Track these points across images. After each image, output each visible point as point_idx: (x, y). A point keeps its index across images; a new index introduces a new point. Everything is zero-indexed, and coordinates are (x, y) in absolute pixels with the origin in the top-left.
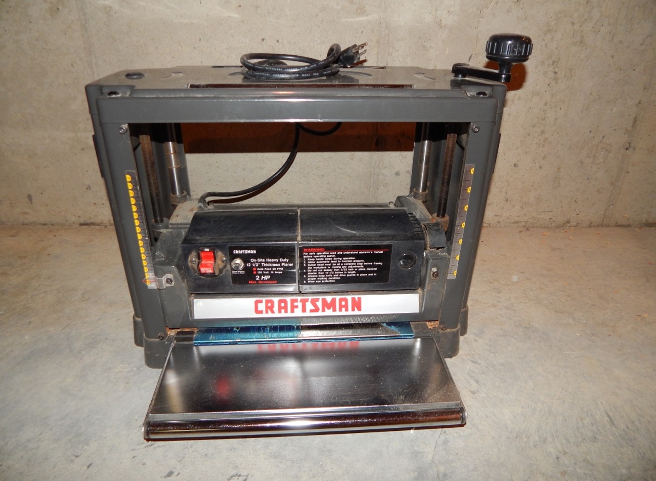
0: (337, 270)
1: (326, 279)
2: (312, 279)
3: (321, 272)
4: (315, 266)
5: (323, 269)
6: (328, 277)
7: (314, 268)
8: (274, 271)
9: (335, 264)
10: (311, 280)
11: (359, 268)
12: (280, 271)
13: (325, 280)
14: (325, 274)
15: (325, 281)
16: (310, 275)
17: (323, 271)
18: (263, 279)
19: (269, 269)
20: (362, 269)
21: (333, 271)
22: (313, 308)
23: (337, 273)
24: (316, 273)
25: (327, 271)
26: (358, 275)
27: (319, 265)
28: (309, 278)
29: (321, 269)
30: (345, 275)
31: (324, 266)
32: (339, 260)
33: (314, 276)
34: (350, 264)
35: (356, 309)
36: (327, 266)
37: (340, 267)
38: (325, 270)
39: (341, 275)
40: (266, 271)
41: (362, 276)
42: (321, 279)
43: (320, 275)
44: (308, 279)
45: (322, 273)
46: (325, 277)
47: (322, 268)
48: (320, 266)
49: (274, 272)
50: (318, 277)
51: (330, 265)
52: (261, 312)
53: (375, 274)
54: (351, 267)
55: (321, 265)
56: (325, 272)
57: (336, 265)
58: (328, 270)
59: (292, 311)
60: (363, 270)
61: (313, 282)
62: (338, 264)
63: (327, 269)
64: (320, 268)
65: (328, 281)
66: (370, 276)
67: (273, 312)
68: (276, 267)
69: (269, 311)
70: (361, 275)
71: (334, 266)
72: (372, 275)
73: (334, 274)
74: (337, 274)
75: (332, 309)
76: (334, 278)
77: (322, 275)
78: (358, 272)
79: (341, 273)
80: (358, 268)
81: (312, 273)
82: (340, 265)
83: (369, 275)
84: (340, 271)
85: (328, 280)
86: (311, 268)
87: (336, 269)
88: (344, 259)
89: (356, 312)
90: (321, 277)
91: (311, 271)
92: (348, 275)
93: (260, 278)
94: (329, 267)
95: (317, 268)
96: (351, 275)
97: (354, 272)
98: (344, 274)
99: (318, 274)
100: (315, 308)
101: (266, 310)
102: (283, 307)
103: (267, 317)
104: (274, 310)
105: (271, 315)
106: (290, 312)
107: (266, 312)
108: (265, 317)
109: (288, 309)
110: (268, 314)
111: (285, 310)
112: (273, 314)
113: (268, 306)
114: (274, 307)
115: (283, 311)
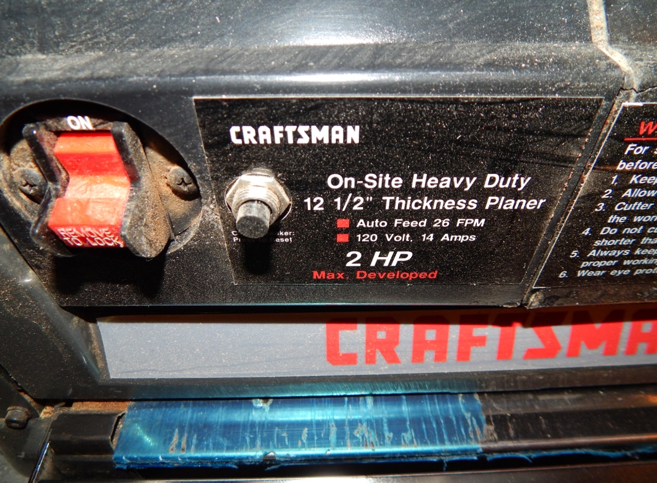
2: (600, 264)
8: (441, 231)
10: (594, 269)
12: (470, 230)
13: (651, 266)
15: (649, 271)
16: (599, 248)
18: (380, 263)
19: (414, 224)
22: (539, 345)
24: (627, 242)
28: (589, 259)
33: (613, 253)
40: (402, 230)
42: (636, 262)
43: (645, 246)
44: (584, 264)
49: (437, 236)
50: (630, 256)
52: (351, 359)
59: (463, 355)
61: (598, 273)
67: (392, 358)
68: (454, 215)
69: (379, 356)
75: (602, 347)
77: (652, 246)
81: (614, 242)
90: (643, 257)
93: (365, 261)
99: (635, 245)
100: (546, 346)
101: (367, 353)
102: (432, 342)
103: (372, 374)
104: (398, 354)
105: (386, 367)
106: (455, 358)
107: (367, 362)
108: (365, 376)
109: (449, 349)
110: (373, 366)
111: (436, 352)
112: (394, 365)
113: (376, 338)
114: (397, 343)
115: (429, 355)
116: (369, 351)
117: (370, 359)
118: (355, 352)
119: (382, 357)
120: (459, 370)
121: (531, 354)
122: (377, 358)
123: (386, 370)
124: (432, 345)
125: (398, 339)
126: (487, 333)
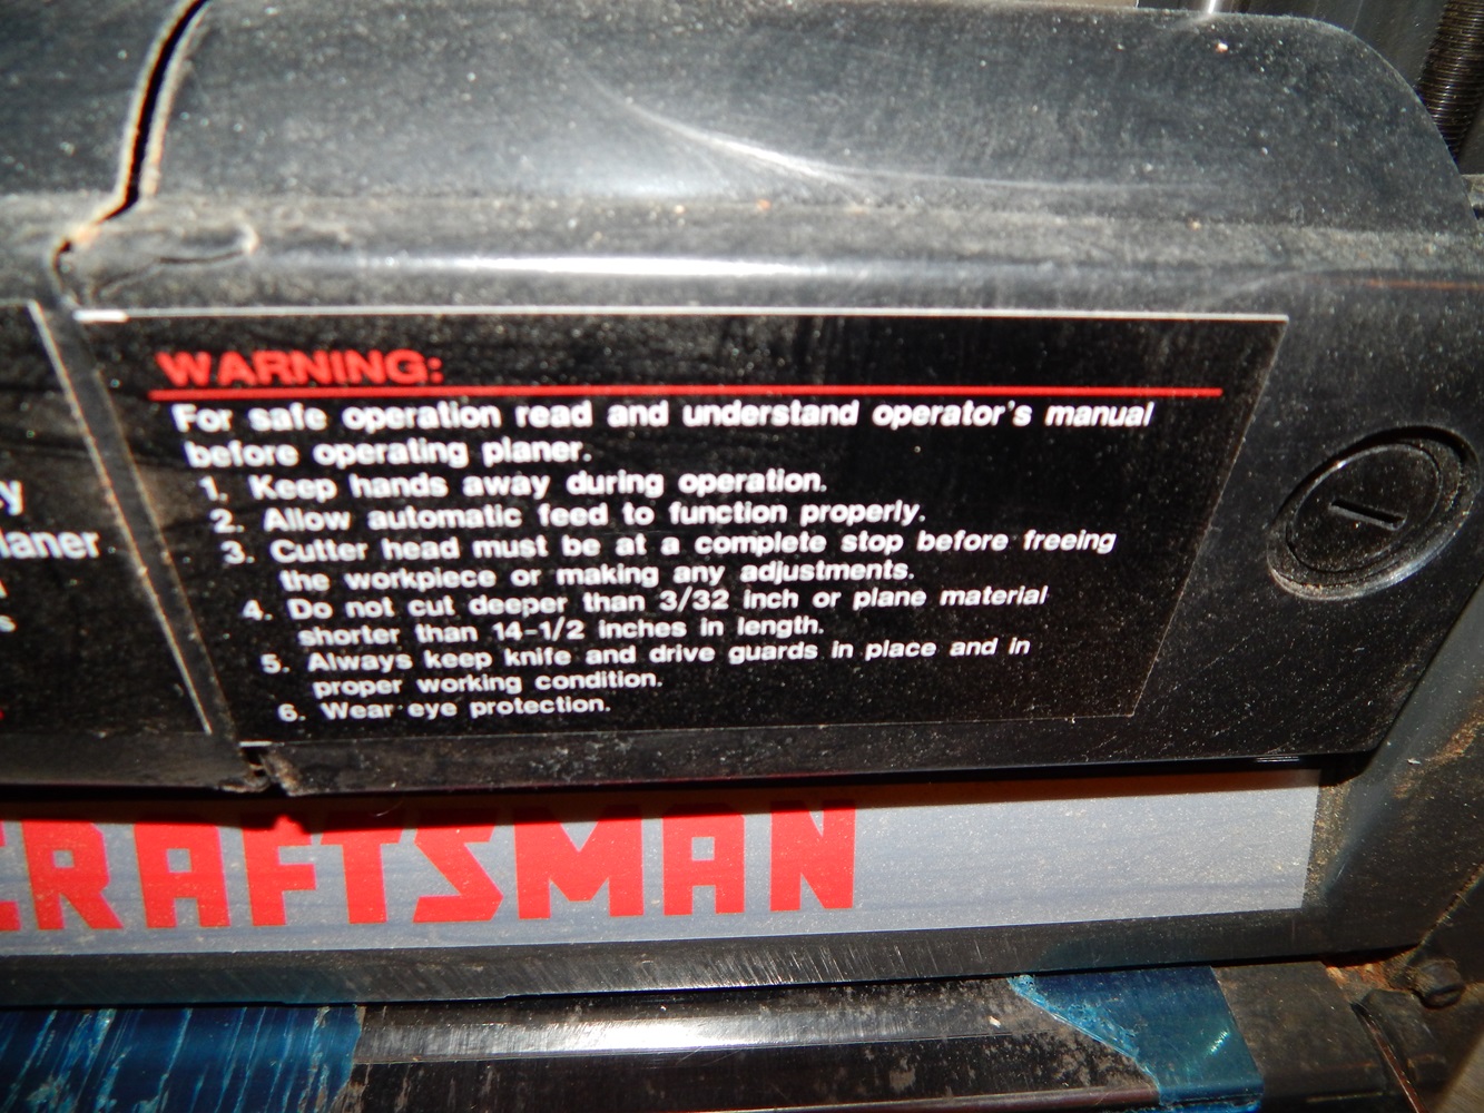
0: (620, 604)
1: (514, 685)
2: (362, 688)
3: (440, 622)
4: (356, 567)
5: (461, 595)
6: (528, 673)
7: (355, 581)
9: (591, 547)
10: (355, 700)
11: (864, 585)
13: (498, 695)
14: (487, 642)
15: (505, 708)
16: (323, 650)
17: (463, 617)
20: (888, 599)
21: (575, 610)
22: (443, 888)
23: (623, 631)
24: (382, 636)
25: (506, 619)
26: (839, 650)
27: (409, 551)
28: (321, 675)
29: (435, 594)
30: (707, 654)
31: (466, 561)
32: (638, 499)
33: (370, 663)
34: (758, 545)
35: (806, 891)
36: (503, 567)
37: (649, 577)
38: (481, 606)
39: (661, 655)
41: (881, 661)
42: (452, 686)
43: (439, 648)
44: (321, 689)
45: (454, 635)
46: (498, 669)
47: (451, 579)
48: (416, 566)
50: (421, 671)
51: (527, 548)
53: (1018, 646)
54: (777, 572)
55: (431, 550)
56: (485, 623)
57: (609, 557)
58: (513, 605)
59: (268, 911)
60: (902, 610)
61: (379, 712)
62: (625, 547)
63: (503, 590)
64: (424, 581)
65: (531, 707)
66: (971, 659)
69: (67, 909)
70: (873, 651)
71: (582, 562)
72: (988, 648)
73: (592, 640)
74: (618, 643)
75: (603, 895)
76: (598, 680)
77: (457, 648)
78: (840, 622)
79: (661, 629)
80: (847, 588)
81: (350, 637)
82: (653, 557)
83: (959, 649)
84: (654, 613)
85: (529, 693)
86: (320, 582)
87: (608, 590)
88: (692, 483)
89: (812, 919)
90: (458, 673)
91: (324, 610)
92: (738, 655)
94: (530, 577)
95: (383, 580)
96: (770, 653)
97: (804, 624)
98: (693, 640)
99: (409, 644)
100: (461, 890)
101: (37, 902)
102: (185, 877)
103: (60, 952)
104: (112, 906)
105: (91, 938)
106: (249, 918)
107: (42, 925)
108: (42, 957)
109: (230, 896)
110: (59, 933)
111: (200, 902)
112: (107, 931)
113: (53, 867)
114: (103, 879)
115: (186, 911)
116: (40, 897)
117: (49, 918)
118: (9, 900)
119: (75, 913)
120: (266, 947)
121: (430, 910)
122: (64, 915)
123: (90, 945)
124: (187, 885)
125: (104, 869)
126: (312, 859)
